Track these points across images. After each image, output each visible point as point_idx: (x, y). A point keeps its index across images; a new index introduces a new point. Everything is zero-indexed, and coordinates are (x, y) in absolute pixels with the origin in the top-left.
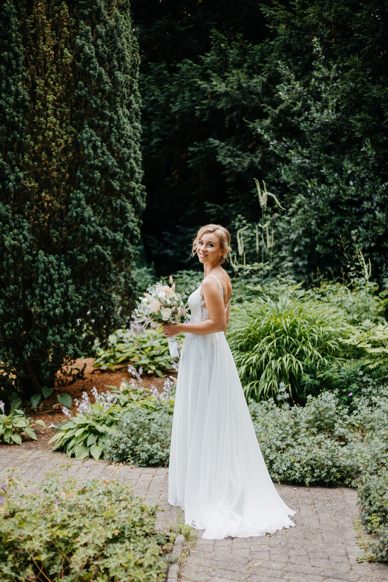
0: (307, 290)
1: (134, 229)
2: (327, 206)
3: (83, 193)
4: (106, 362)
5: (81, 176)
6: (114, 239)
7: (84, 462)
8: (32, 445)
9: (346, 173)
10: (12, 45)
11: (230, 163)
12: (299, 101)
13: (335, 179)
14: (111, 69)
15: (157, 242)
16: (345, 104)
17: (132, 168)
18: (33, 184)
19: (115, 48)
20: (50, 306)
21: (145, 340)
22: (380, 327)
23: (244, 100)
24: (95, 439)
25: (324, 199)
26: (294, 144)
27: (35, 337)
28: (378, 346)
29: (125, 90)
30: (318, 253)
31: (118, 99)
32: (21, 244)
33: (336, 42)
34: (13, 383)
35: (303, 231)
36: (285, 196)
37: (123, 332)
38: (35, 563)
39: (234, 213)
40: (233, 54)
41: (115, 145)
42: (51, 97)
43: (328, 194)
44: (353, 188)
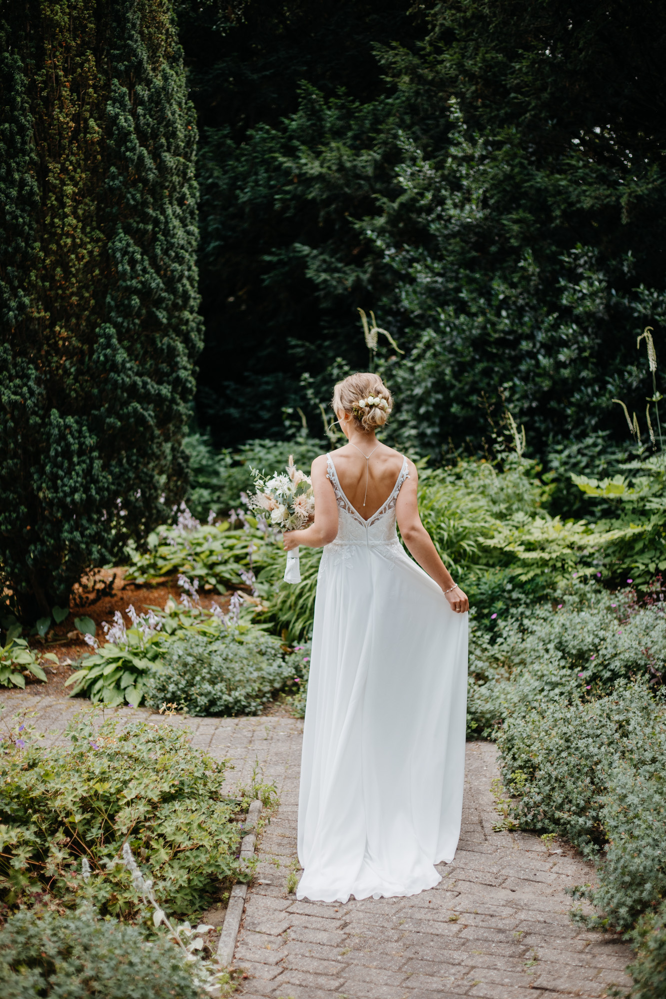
0: (434, 470)
1: (187, 380)
2: (468, 347)
3: (114, 327)
4: (143, 573)
5: (113, 303)
6: (159, 394)
7: (116, 711)
8: (40, 688)
9: (497, 298)
10: (16, 113)
11: (325, 281)
12: (428, 191)
13: (480, 307)
14: (156, 148)
15: (214, 397)
16: (496, 198)
17: (185, 292)
18: (43, 314)
19: (162, 118)
20: (67, 489)
21: (201, 541)
22: (538, 522)
23: (348, 186)
24: (132, 678)
25: (463, 336)
26: (421, 254)
27: (43, 535)
28: (534, 550)
29: (176, 179)
30: (455, 416)
31: (166, 192)
32: (26, 400)
33: (484, 105)
34: (8, 602)
35: (433, 384)
36: (407, 330)
37: (168, 530)
38: (68, 825)
39: (331, 354)
40: (331, 116)
41: (162, 259)
42: (69, 189)
43: (470, 330)
44: (507, 321)
